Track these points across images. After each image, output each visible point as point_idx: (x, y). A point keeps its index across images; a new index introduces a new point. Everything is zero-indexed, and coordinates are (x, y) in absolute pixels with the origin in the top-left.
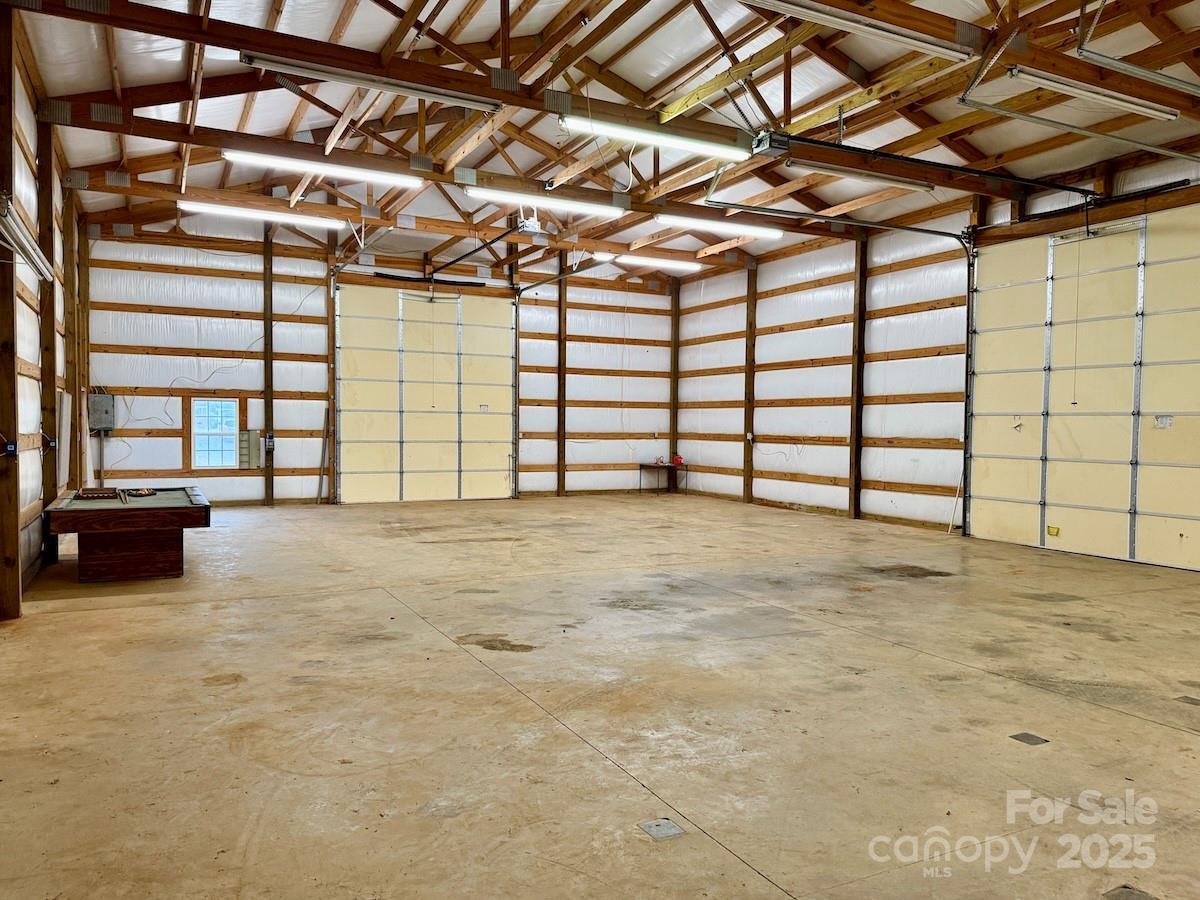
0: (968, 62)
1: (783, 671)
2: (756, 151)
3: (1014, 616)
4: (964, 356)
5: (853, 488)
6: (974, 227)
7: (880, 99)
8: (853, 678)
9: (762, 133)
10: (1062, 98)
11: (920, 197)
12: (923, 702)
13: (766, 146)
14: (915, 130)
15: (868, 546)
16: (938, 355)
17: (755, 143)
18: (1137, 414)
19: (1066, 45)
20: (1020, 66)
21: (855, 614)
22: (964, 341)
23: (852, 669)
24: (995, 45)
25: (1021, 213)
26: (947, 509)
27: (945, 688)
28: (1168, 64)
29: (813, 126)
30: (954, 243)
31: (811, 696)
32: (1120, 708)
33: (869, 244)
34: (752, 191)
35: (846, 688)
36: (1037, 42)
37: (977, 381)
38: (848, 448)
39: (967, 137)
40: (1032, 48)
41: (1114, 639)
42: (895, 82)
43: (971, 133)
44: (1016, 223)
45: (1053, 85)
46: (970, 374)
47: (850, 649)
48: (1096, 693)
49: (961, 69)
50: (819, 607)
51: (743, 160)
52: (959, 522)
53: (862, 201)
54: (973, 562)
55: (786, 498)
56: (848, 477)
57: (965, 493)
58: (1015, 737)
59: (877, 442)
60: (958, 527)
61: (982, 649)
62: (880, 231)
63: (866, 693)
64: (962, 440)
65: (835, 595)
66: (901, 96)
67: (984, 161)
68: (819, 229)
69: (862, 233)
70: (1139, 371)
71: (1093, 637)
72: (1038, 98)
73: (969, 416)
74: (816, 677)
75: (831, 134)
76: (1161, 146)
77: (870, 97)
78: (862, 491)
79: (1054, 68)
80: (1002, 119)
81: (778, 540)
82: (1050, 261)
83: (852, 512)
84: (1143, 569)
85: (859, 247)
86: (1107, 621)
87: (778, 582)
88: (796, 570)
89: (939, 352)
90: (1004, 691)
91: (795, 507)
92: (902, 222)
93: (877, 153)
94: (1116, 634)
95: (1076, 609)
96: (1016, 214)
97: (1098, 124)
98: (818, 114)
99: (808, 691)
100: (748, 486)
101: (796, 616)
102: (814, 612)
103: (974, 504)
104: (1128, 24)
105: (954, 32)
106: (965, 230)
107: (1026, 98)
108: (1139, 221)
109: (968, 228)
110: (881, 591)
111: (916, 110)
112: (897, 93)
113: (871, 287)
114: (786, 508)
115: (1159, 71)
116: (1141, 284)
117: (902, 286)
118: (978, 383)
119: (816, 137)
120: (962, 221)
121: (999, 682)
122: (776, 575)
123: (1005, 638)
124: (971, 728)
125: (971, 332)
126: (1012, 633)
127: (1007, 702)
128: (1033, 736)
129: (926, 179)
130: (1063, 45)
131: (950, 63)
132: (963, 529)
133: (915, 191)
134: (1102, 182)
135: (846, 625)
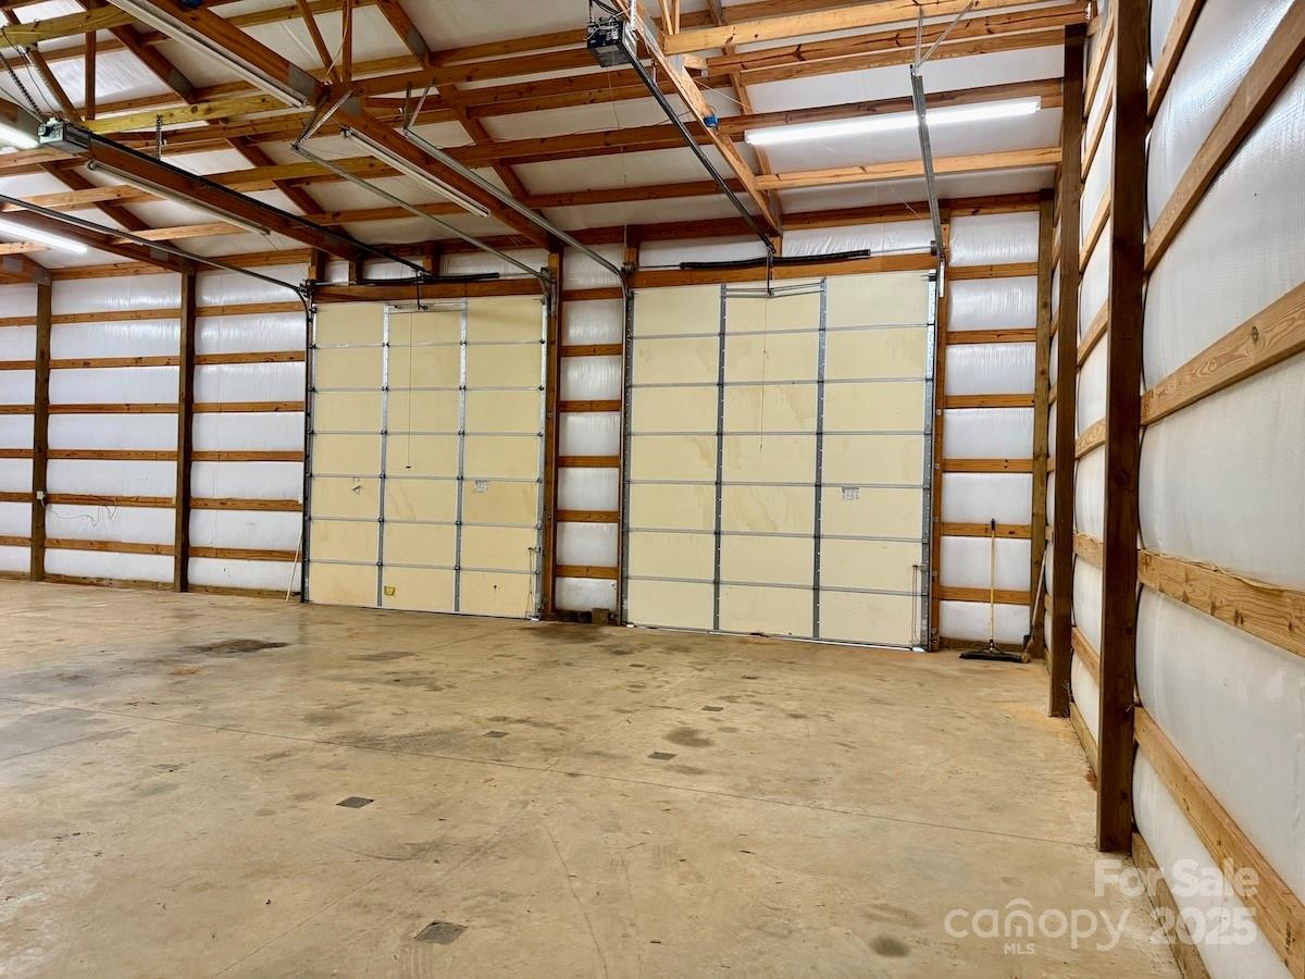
0: (301, 110)
1: (74, 786)
2: (44, 140)
3: (347, 680)
4: (303, 414)
5: (179, 556)
6: (313, 282)
7: (209, 121)
8: (166, 777)
9: (52, 121)
10: (393, 172)
11: (253, 239)
12: (248, 788)
13: (57, 138)
14: (248, 165)
15: (195, 622)
16: (276, 411)
17: (41, 131)
18: (461, 479)
19: (397, 121)
20: (353, 130)
21: (174, 702)
22: (303, 399)
23: (165, 766)
24: (328, 100)
25: (359, 276)
26: (284, 575)
27: (273, 768)
28: (482, 166)
29: (124, 130)
30: (292, 295)
31: (110, 808)
32: (438, 754)
33: (198, 281)
34: (43, 188)
35: (158, 789)
36: (371, 110)
37: (317, 441)
38: (174, 511)
39: (304, 186)
40: (364, 114)
41: (438, 689)
42: (224, 107)
43: (308, 184)
44: (353, 284)
45: (385, 157)
46: (309, 433)
47: (165, 743)
48: (418, 744)
49: (297, 115)
50: (129, 699)
51: (26, 147)
52: (298, 588)
53: (189, 231)
54: (311, 629)
55: (92, 573)
56: (173, 544)
57: (304, 557)
58: (342, 804)
59: (207, 504)
60: (297, 594)
61: (313, 719)
62: (210, 268)
63: (181, 791)
64: (301, 502)
65: (150, 683)
66: (230, 125)
67: (321, 216)
68: (137, 252)
69: (190, 267)
70: (462, 440)
71: (420, 689)
72: (371, 165)
73: (308, 477)
74: (117, 785)
75: (147, 145)
76: (476, 238)
77: (196, 115)
78: (191, 559)
79: (384, 140)
80: (338, 178)
81: (77, 626)
82: (386, 328)
83: (178, 584)
84: (464, 620)
85: (186, 280)
86: (433, 673)
87: (76, 677)
88: (100, 660)
89: (277, 407)
90: (332, 759)
91: (104, 583)
92: (236, 263)
93: (204, 180)
94: (439, 683)
95: (405, 665)
96: (354, 276)
97: (425, 205)
98: (132, 118)
99: (106, 804)
100: (38, 559)
101: (96, 716)
102: (121, 708)
103: (313, 568)
104: (449, 119)
105: (287, 74)
106: (304, 283)
107: (361, 162)
108: (460, 303)
109: (307, 281)
110: (206, 672)
111: (248, 143)
112: (225, 120)
113: (201, 328)
114: (92, 584)
115: (474, 170)
116: (463, 361)
117: (237, 332)
118: (318, 443)
119: (129, 144)
120: (301, 273)
121: (330, 751)
122: (73, 669)
123: (337, 703)
124: (299, 804)
125: (310, 390)
126: (344, 698)
127: (336, 769)
128: (358, 799)
129: (260, 221)
130: (394, 121)
131: (283, 106)
132: (302, 596)
133: (248, 232)
134: (430, 261)
135: (162, 717)
